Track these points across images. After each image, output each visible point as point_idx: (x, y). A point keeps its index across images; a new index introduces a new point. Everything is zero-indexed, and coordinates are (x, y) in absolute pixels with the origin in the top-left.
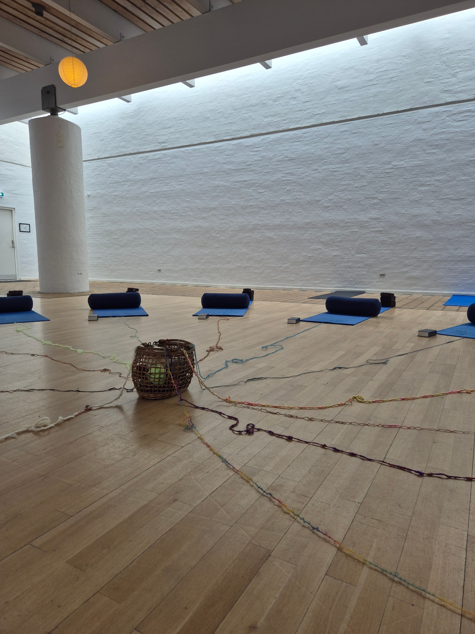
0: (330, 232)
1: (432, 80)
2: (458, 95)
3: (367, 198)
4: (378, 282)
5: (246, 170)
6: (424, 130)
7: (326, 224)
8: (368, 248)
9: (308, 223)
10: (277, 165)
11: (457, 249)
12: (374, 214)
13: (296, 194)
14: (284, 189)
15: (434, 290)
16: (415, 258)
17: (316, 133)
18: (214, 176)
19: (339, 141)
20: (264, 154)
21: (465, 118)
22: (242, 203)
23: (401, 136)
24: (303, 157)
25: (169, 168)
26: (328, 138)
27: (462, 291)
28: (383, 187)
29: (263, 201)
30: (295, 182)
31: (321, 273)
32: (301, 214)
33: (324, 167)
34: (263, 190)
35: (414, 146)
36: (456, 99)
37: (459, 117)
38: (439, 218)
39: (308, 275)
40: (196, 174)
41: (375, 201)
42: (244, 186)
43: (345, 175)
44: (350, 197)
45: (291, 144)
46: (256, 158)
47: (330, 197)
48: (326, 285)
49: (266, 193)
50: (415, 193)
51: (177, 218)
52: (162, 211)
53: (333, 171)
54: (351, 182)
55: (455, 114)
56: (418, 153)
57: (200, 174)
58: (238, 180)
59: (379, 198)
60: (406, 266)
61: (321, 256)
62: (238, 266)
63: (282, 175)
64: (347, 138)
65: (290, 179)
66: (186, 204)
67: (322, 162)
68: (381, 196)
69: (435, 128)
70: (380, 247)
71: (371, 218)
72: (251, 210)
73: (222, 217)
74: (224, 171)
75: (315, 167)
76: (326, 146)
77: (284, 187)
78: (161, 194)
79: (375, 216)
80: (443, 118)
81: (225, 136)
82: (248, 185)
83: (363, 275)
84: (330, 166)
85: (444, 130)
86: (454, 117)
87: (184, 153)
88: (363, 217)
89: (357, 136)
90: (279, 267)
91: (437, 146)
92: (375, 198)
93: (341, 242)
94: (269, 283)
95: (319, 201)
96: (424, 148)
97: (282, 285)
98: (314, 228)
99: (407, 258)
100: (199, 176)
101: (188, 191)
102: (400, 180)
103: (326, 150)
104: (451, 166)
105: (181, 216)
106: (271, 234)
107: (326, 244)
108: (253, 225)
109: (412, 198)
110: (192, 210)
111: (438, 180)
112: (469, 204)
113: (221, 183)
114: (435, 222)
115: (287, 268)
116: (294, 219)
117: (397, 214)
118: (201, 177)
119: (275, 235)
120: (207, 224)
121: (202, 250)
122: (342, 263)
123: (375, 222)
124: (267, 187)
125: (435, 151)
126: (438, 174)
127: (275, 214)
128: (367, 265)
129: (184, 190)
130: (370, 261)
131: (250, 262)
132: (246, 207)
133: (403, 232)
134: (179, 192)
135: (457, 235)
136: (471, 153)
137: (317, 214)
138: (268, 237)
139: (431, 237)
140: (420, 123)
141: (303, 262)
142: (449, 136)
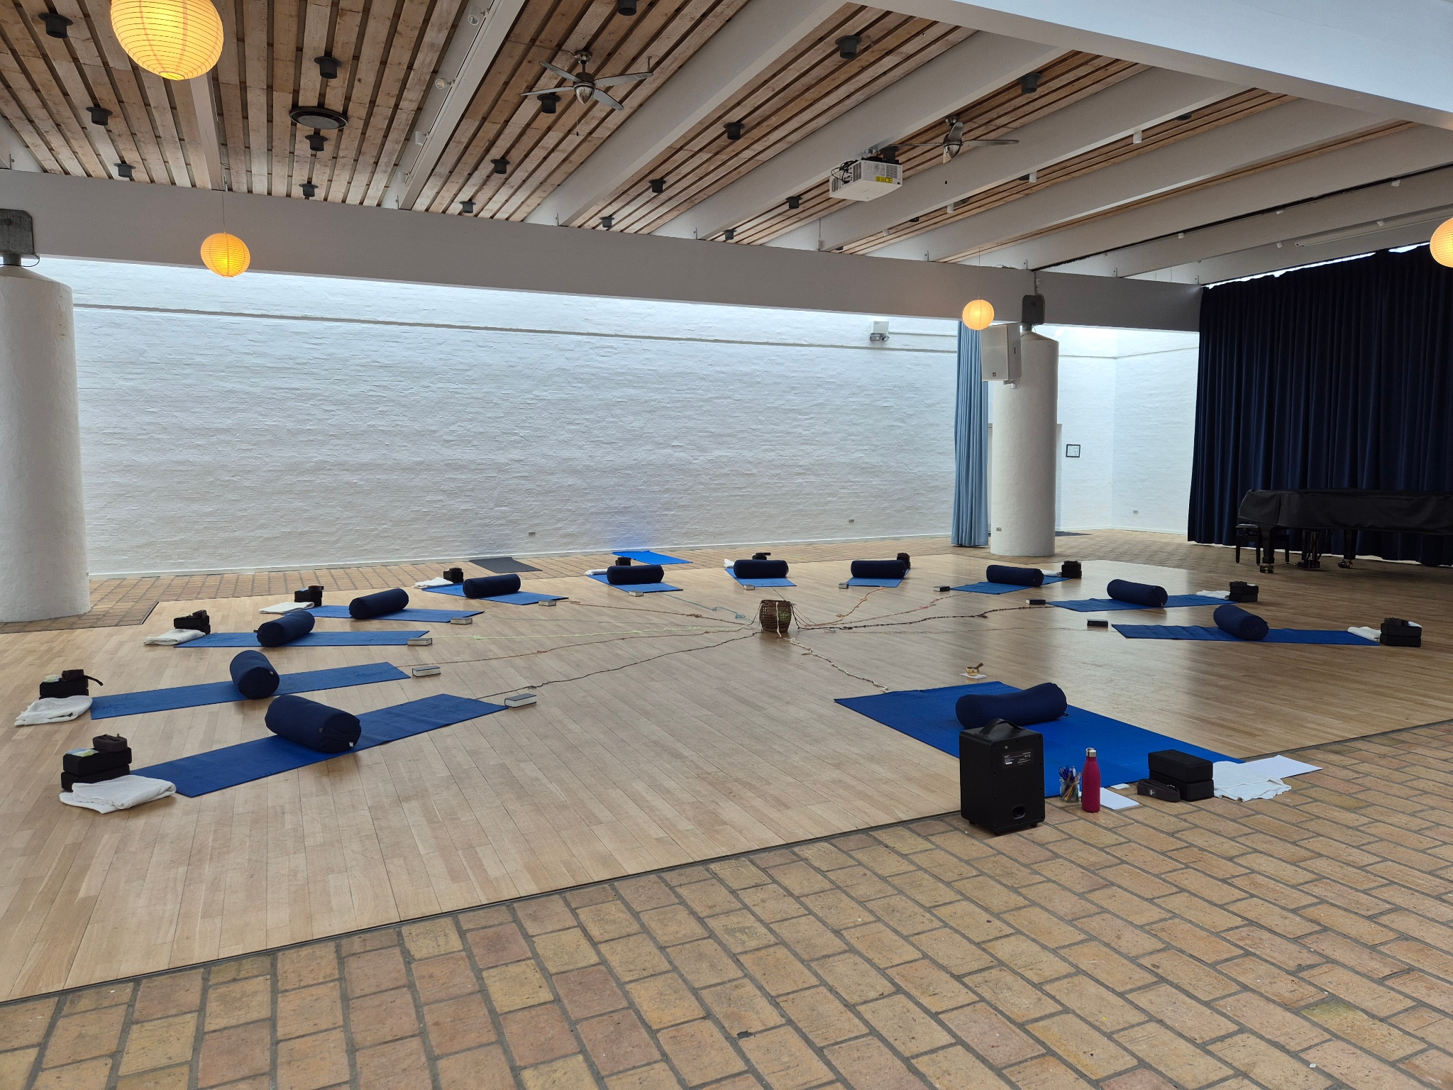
0: (455, 476)
2: (599, 327)
3: (504, 433)
4: (527, 543)
5: (296, 371)
6: (567, 358)
7: (448, 465)
8: (511, 499)
9: (421, 463)
10: (359, 371)
11: (612, 499)
12: (515, 454)
13: (396, 418)
14: (373, 409)
15: (592, 548)
16: (569, 510)
17: (424, 336)
18: (223, 374)
19: (460, 353)
20: (331, 350)
21: (608, 354)
22: (290, 425)
23: (542, 361)
24: (404, 366)
26: (443, 346)
28: (524, 421)
29: (334, 425)
30: (393, 401)
31: (445, 536)
32: (407, 448)
33: (440, 385)
34: (333, 408)
35: (558, 375)
36: (599, 332)
37: (602, 352)
38: (592, 464)
39: (423, 541)
40: (175, 365)
41: (516, 437)
42: (293, 396)
43: (472, 400)
44: (481, 430)
45: (382, 344)
46: (316, 355)
47: (452, 428)
48: (453, 553)
49: (339, 412)
50: (564, 432)
51: (123, 443)
53: (453, 392)
54: (481, 410)
56: (563, 385)
57: (187, 364)
58: (279, 385)
59: (520, 435)
60: (559, 520)
61: (444, 511)
62: (285, 532)
63: (368, 388)
64: (471, 351)
65: (385, 395)
66: (147, 419)
67: (437, 377)
68: (523, 432)
69: (578, 359)
70: (527, 498)
71: (513, 460)
72: (311, 438)
73: (244, 446)
74: (247, 367)
75: (425, 383)
76: (442, 356)
77: (373, 406)
79: (516, 457)
80: (586, 349)
81: (246, 308)
82: (302, 396)
83: (507, 535)
84: (448, 385)
85: (588, 363)
86: (597, 350)
88: (501, 458)
89: (485, 351)
90: (372, 530)
91: (582, 381)
92: (515, 434)
93: (472, 490)
94: (352, 556)
95: (435, 432)
96: (569, 379)
97: (378, 559)
98: (429, 470)
99: (560, 511)
100: (183, 369)
101: (153, 393)
102: (545, 414)
103: (441, 362)
104: (599, 405)
105: (133, 439)
106: (354, 479)
107: (450, 494)
108: (316, 462)
109: (561, 438)
110: (164, 430)
111: (587, 420)
112: (620, 449)
113: (240, 386)
114: (588, 468)
115: (386, 530)
116: (395, 455)
117: (544, 456)
118: (188, 371)
119: (362, 480)
120: (207, 458)
121: (195, 507)
122: (475, 519)
123: (517, 465)
124: (340, 403)
125: (580, 385)
126: (587, 413)
127: (358, 446)
128: (510, 521)
129: (141, 391)
130: (515, 516)
131: (312, 524)
132: (300, 432)
133: (553, 479)
134: (127, 393)
135: (612, 483)
136: (617, 394)
137: (434, 450)
138: (346, 483)
139: (585, 485)
140: (561, 350)
141: (413, 520)
142: (594, 371)
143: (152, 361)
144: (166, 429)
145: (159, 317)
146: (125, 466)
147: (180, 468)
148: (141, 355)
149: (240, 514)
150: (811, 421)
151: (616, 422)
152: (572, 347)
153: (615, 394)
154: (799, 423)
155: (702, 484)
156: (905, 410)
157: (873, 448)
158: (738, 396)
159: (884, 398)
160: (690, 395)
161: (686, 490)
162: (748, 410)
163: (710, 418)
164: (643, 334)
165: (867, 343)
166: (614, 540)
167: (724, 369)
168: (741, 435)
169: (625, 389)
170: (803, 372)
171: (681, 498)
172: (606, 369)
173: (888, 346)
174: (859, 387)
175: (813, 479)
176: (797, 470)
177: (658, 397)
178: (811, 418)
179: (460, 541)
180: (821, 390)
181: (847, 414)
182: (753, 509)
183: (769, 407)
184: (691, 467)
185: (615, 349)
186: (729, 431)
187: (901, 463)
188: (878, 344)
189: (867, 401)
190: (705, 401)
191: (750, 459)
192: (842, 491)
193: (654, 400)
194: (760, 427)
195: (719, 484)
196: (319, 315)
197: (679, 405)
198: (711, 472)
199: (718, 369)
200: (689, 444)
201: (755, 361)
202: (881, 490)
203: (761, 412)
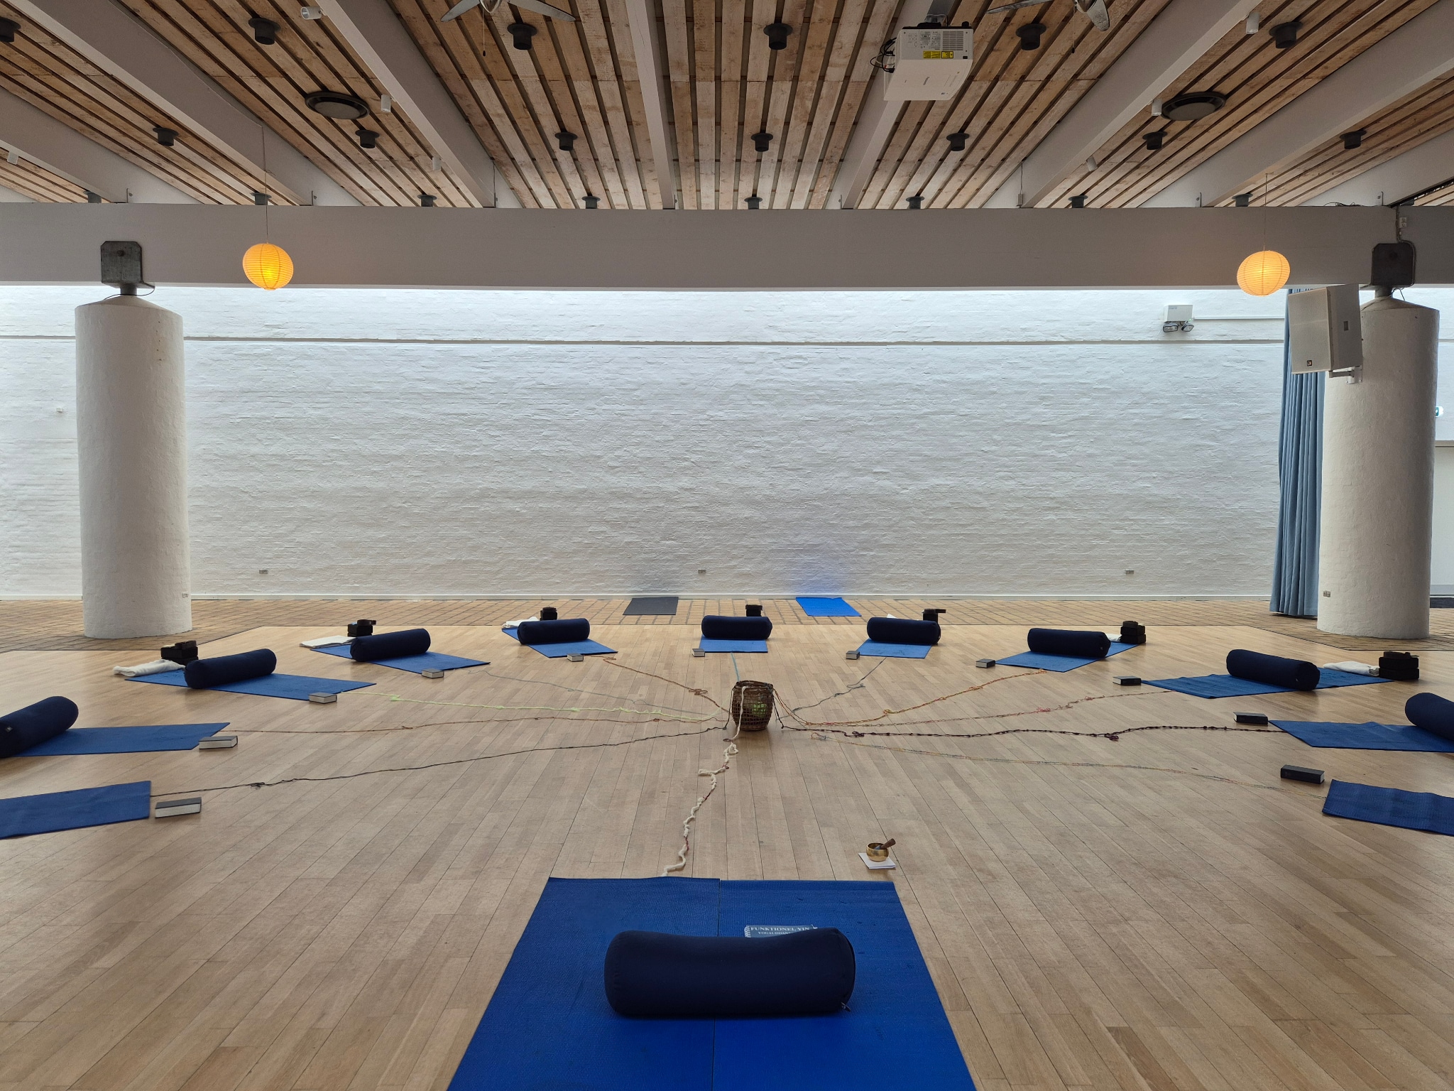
0: (619, 506)
1: (753, 309)
2: (786, 334)
3: (674, 459)
4: (696, 582)
5: (463, 396)
6: (746, 372)
7: (612, 493)
8: (680, 532)
9: (585, 491)
10: (525, 394)
11: (797, 535)
12: (685, 482)
13: (561, 443)
14: (537, 434)
15: (772, 591)
16: (745, 547)
18: (398, 401)
19: (628, 371)
20: (498, 374)
21: (796, 366)
22: (458, 451)
23: (717, 377)
24: (569, 387)
25: (291, 376)
26: (610, 364)
27: (807, 591)
28: (696, 445)
29: (499, 451)
30: (557, 425)
31: (607, 571)
32: (570, 475)
33: (605, 407)
34: (497, 433)
35: (735, 392)
36: (785, 340)
37: (789, 363)
38: (774, 493)
39: (585, 574)
40: (357, 393)
41: (686, 463)
42: (461, 422)
43: (639, 422)
44: (649, 455)
45: (549, 364)
46: (484, 379)
47: (617, 453)
48: (615, 590)
49: (504, 438)
50: (740, 457)
51: (311, 470)
52: (273, 455)
53: (620, 414)
54: (650, 433)
55: (784, 358)
56: (742, 403)
57: (367, 393)
58: (448, 411)
59: (692, 460)
60: (734, 557)
61: (607, 543)
62: (450, 561)
63: (533, 412)
64: (640, 369)
65: (549, 419)
66: (331, 446)
67: (602, 398)
68: (694, 458)
69: (760, 372)
70: (697, 531)
71: (682, 488)
72: (477, 464)
73: (416, 473)
74: (418, 393)
75: (591, 405)
76: (608, 375)
77: (538, 431)
78: (269, 423)
79: (687, 485)
80: (770, 361)
81: (420, 335)
82: (469, 421)
83: (674, 572)
84: (615, 407)
85: (772, 377)
86: (783, 362)
87: (328, 351)
88: (670, 486)
89: (654, 368)
90: (534, 561)
91: (764, 397)
92: (686, 460)
93: (637, 521)
94: (514, 588)
95: (599, 457)
96: (748, 397)
97: (539, 592)
98: (592, 498)
99: (734, 547)
100: (363, 397)
101: (337, 421)
102: (720, 436)
103: (608, 382)
104: (783, 425)
105: (319, 466)
106: (516, 507)
107: (614, 525)
108: (480, 489)
109: (737, 464)
110: (346, 457)
111: (768, 442)
112: (808, 476)
113: (413, 413)
114: (769, 498)
115: (547, 562)
116: (558, 483)
117: (717, 484)
118: (368, 399)
119: (524, 508)
120: (381, 485)
121: (370, 532)
122: (639, 553)
123: (687, 493)
124: (505, 428)
125: (762, 403)
126: (769, 434)
127: (522, 473)
128: (679, 557)
129: (327, 419)
130: (682, 552)
131: (475, 553)
132: (466, 459)
133: (728, 510)
134: (315, 422)
135: (796, 516)
136: (807, 411)
137: (597, 477)
138: (509, 511)
139: (764, 518)
140: (740, 363)
141: (575, 552)
142: (779, 386)
143: (338, 390)
144: (346, 456)
145: (344, 347)
146: (313, 492)
147: (358, 494)
148: (328, 385)
149: (409, 540)
150: (1069, 440)
151: (803, 445)
152: (752, 359)
153: (803, 412)
154: (1052, 443)
155: (912, 519)
156: (1218, 424)
157: (1165, 475)
158: (963, 411)
159: (1185, 408)
160: (899, 411)
161: (890, 526)
162: (976, 428)
163: (925, 438)
164: (840, 340)
165: (1158, 334)
166: (799, 583)
167: (944, 378)
168: (967, 459)
169: (816, 406)
170: (1059, 377)
171: (884, 535)
172: (793, 383)
173: (1193, 338)
174: (1144, 394)
175: (1070, 515)
176: (1047, 503)
177: (857, 414)
178: (1070, 436)
179: (623, 577)
180: (1085, 400)
181: (1125, 430)
182: (983, 552)
183: (1008, 423)
184: (898, 498)
185: (805, 359)
186: (951, 453)
187: (1212, 495)
188: (1177, 336)
189: (1158, 412)
190: (918, 417)
191: (980, 489)
192: (1116, 532)
193: (851, 418)
194: (994, 448)
195: (935, 520)
196: (487, 337)
197: (883, 422)
198: (925, 505)
199: (937, 377)
200: (895, 470)
201: (988, 366)
202: (1178, 531)
203: (996, 430)
